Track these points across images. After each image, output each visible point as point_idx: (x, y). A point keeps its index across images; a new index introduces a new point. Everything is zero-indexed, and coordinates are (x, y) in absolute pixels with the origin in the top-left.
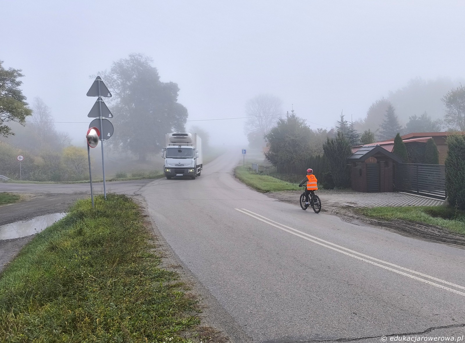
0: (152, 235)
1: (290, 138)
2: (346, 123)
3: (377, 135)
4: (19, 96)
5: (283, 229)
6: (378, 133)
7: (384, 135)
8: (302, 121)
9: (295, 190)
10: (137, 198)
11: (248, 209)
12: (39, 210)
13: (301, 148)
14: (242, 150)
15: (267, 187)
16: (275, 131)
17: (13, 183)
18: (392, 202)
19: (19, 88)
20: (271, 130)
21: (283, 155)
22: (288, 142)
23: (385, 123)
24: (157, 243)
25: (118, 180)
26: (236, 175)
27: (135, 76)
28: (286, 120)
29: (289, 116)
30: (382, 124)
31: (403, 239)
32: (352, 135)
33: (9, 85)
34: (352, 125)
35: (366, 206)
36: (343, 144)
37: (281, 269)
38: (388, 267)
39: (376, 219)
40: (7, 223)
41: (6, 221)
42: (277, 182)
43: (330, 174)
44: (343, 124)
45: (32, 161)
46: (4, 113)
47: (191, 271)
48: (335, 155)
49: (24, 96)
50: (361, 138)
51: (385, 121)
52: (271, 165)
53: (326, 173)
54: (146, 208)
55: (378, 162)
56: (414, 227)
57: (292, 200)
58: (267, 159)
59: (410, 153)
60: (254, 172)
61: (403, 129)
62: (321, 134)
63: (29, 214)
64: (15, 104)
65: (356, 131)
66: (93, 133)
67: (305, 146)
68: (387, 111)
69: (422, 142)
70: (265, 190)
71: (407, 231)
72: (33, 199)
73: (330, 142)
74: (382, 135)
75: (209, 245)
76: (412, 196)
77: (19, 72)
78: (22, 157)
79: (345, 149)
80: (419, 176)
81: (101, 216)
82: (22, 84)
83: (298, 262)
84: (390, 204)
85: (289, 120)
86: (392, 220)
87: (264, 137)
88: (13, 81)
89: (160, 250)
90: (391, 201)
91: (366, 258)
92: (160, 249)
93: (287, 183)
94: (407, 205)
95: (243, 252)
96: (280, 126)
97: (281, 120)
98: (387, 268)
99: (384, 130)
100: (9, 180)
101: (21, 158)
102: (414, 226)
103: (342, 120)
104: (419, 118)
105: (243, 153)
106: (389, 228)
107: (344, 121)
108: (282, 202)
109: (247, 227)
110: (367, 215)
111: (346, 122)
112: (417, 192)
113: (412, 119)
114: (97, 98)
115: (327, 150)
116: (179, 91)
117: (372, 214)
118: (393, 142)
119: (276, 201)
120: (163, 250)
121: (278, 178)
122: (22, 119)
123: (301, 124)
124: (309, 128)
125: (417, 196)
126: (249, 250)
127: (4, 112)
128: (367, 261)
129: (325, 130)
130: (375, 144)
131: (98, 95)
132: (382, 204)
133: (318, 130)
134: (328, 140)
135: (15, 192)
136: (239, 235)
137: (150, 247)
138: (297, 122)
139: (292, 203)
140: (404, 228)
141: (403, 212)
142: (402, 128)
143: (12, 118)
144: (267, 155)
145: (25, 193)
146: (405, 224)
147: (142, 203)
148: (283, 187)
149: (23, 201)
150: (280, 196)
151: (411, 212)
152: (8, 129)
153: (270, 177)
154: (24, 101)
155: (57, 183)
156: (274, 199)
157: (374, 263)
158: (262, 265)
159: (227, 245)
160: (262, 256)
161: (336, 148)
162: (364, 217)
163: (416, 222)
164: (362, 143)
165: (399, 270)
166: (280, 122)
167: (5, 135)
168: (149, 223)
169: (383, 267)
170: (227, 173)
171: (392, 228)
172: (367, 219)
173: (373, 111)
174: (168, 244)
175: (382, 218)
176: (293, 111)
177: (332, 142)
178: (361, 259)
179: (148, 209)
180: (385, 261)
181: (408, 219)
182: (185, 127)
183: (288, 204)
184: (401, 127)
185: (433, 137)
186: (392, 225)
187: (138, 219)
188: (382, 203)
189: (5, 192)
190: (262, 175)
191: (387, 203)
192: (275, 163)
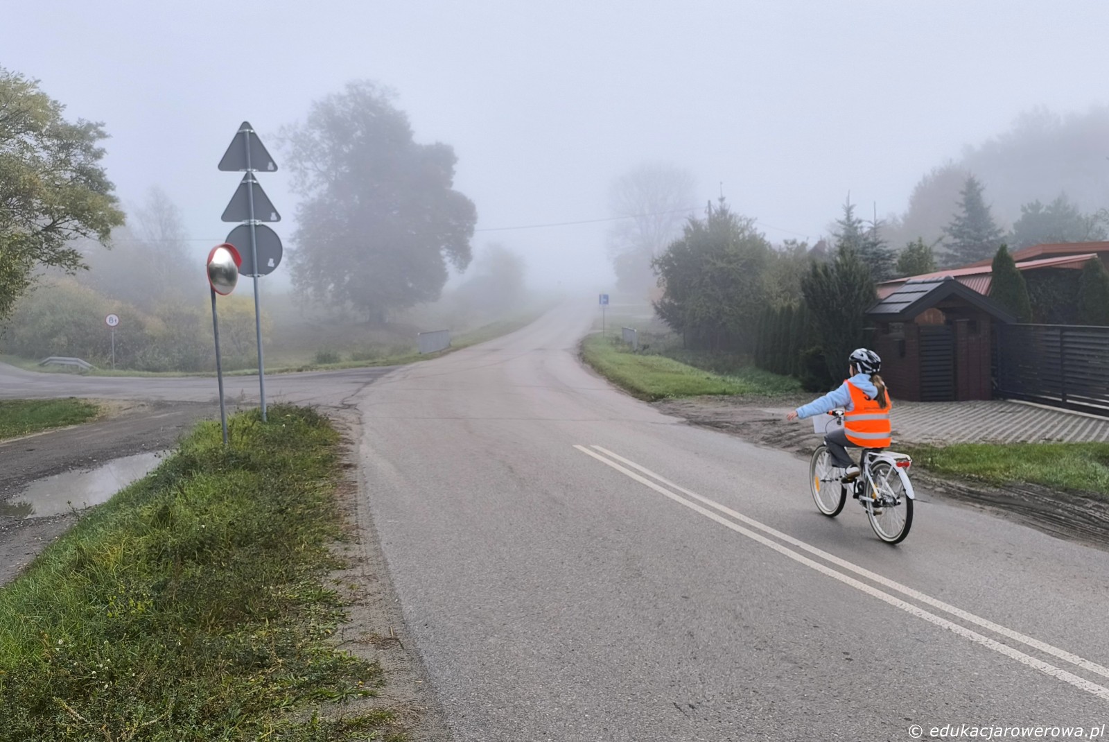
0: (348, 523)
1: (714, 264)
2: (859, 225)
3: (937, 254)
4: (100, 184)
5: (700, 511)
6: (939, 248)
7: (955, 254)
8: (746, 223)
9: (730, 394)
10: (345, 416)
11: (607, 448)
12: (124, 441)
13: (742, 289)
14: (600, 296)
15: (659, 385)
16: (678, 249)
17: (97, 375)
18: (997, 429)
19: (100, 164)
20: (669, 247)
21: (697, 306)
22: (710, 274)
23: (957, 222)
24: (355, 551)
25: (317, 369)
26: (585, 355)
27: (359, 133)
28: (706, 223)
29: (713, 212)
30: (949, 226)
31: (1058, 548)
32: (875, 253)
33: (78, 158)
34: (875, 229)
35: (925, 442)
36: (855, 278)
37: (695, 658)
38: (1040, 658)
39: (961, 480)
40: (46, 475)
41: (46, 468)
42: (683, 374)
43: (821, 351)
44: (850, 226)
45: (140, 326)
46: (65, 221)
47: (425, 658)
48: (833, 303)
49: (111, 183)
50: (899, 262)
51: (958, 218)
52: (669, 330)
53: (808, 351)
54: (357, 442)
55: (948, 322)
56: (1082, 509)
57: (723, 422)
58: (658, 316)
59: (1035, 296)
60: (627, 348)
61: (1006, 237)
62: (793, 254)
63: (102, 452)
64: (89, 201)
65: (884, 244)
66: (223, 258)
67: (751, 283)
68: (962, 193)
69: (1069, 269)
70: (654, 395)
71: (1060, 519)
72: (124, 415)
73: (820, 270)
74: (951, 252)
75: (491, 562)
76: (1047, 410)
77: (100, 128)
78: (115, 317)
79: (860, 289)
80: (1068, 357)
81: (236, 467)
82: (105, 156)
83: (749, 631)
84: (992, 436)
85: (713, 221)
86: (1010, 484)
87: (651, 264)
88: (87, 149)
89: (354, 577)
90: (992, 426)
91: (958, 621)
92: (356, 574)
93: (708, 374)
94: (1040, 438)
95: (585, 590)
96: (689, 236)
97: (694, 223)
98: (1036, 663)
99: (958, 240)
100: (91, 368)
101: (112, 320)
102: (1082, 506)
103: (848, 218)
104: (1049, 208)
105: (602, 302)
106: (1004, 508)
107: (854, 218)
108: (697, 426)
109: (601, 500)
110: (933, 470)
111: (860, 222)
112: (1060, 400)
113: (1029, 211)
114: (242, 174)
115: (811, 292)
116: (455, 162)
117: (947, 467)
118: (989, 269)
119: (682, 423)
120: (363, 576)
121: (686, 363)
122: (105, 233)
123: (743, 230)
124: (762, 239)
125: (1062, 413)
126: (603, 581)
127: (66, 219)
128: (965, 632)
129: (804, 245)
130: (942, 275)
131: (245, 167)
132: (968, 434)
133: (786, 242)
134: (815, 267)
135: (91, 398)
136: (580, 529)
137: (334, 565)
138: (731, 225)
139: (724, 430)
140: (1049, 512)
141: (1035, 460)
142: (1002, 235)
143: (84, 231)
144: (659, 306)
145: (113, 400)
146: (1053, 497)
147: (351, 430)
148: (698, 387)
149: (102, 419)
150: (691, 411)
151: (1061, 461)
152: (77, 256)
153: (666, 361)
154: (110, 193)
155: (187, 376)
156: (674, 419)
157: (991, 641)
158: (637, 640)
159: (541, 561)
160: (640, 603)
161: (835, 287)
162: (923, 473)
163: (1085, 492)
164: (903, 274)
165: (1080, 672)
166: (691, 227)
167: (69, 271)
168: (352, 487)
169: (1025, 659)
170: (565, 350)
171: (1013, 510)
172: (935, 480)
173: (925, 195)
174: (382, 554)
175: (980, 480)
176: (722, 199)
177: (825, 271)
178: (946, 624)
179: (362, 446)
180: (1023, 631)
181: (1057, 482)
182: (471, 244)
183: (712, 432)
184: (1000, 231)
185: (1099, 253)
186: (1013, 502)
187: (326, 475)
188: (967, 431)
189: (72, 398)
190: (647, 354)
191: (982, 432)
192: (677, 324)
